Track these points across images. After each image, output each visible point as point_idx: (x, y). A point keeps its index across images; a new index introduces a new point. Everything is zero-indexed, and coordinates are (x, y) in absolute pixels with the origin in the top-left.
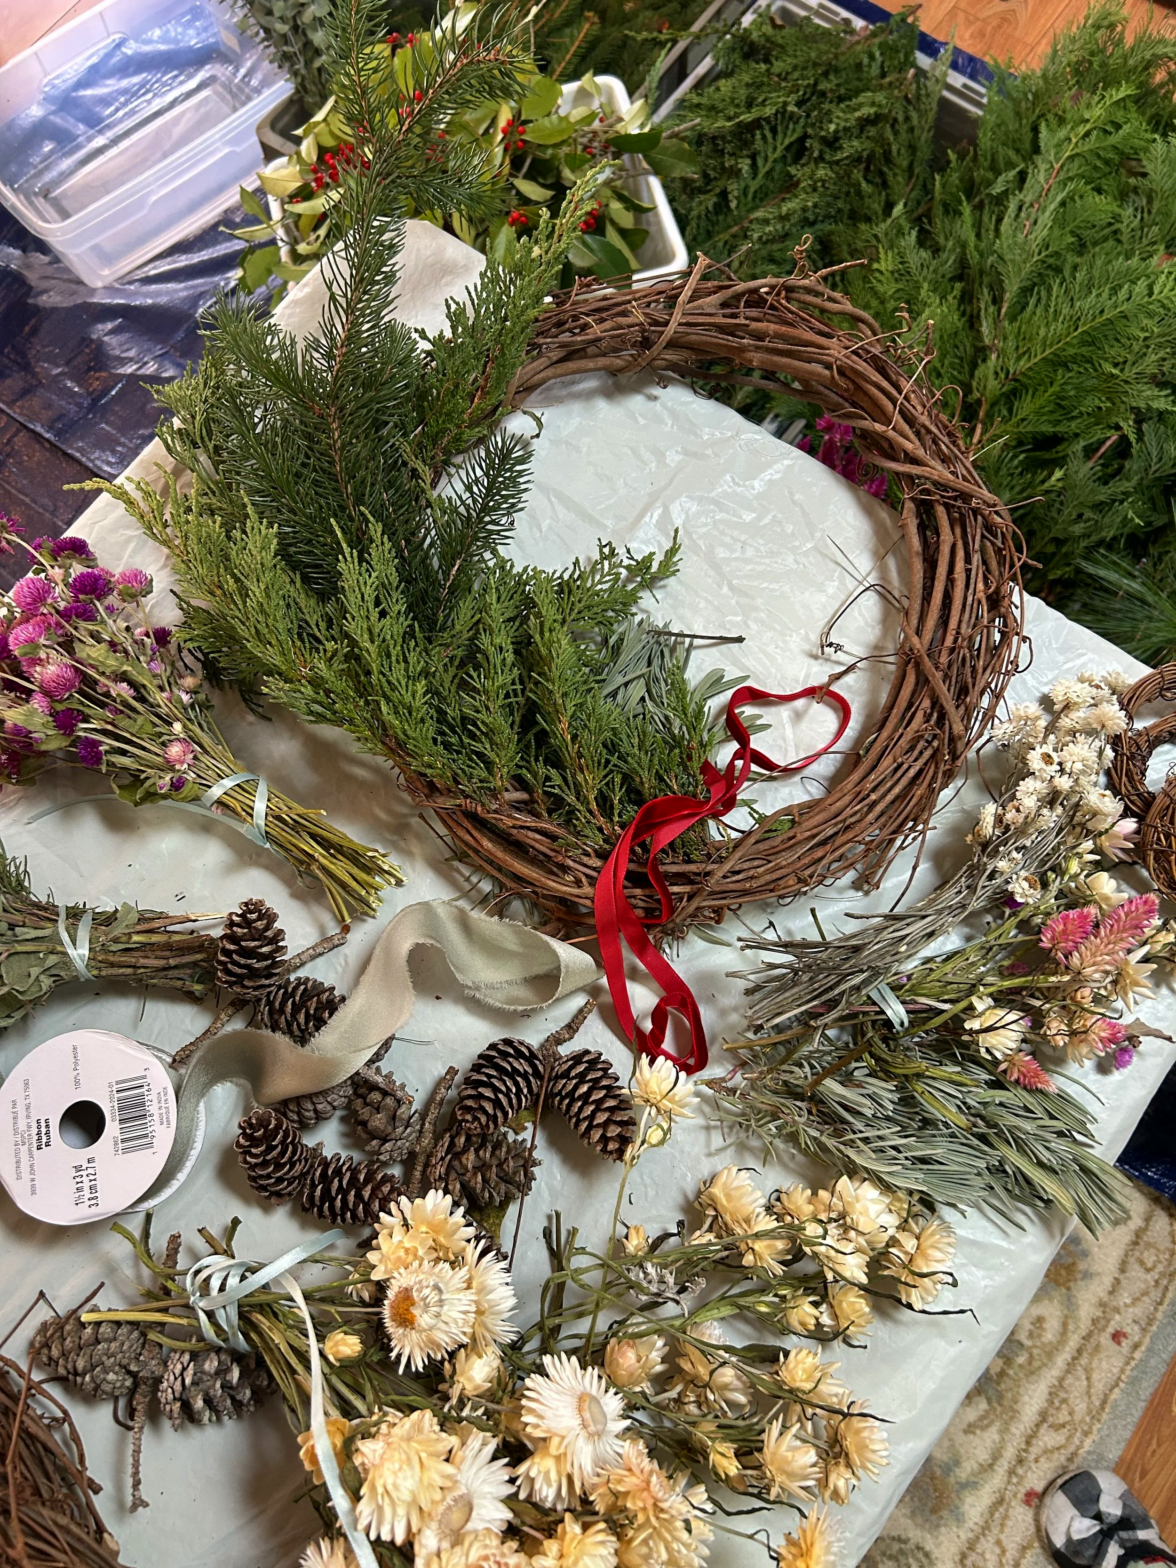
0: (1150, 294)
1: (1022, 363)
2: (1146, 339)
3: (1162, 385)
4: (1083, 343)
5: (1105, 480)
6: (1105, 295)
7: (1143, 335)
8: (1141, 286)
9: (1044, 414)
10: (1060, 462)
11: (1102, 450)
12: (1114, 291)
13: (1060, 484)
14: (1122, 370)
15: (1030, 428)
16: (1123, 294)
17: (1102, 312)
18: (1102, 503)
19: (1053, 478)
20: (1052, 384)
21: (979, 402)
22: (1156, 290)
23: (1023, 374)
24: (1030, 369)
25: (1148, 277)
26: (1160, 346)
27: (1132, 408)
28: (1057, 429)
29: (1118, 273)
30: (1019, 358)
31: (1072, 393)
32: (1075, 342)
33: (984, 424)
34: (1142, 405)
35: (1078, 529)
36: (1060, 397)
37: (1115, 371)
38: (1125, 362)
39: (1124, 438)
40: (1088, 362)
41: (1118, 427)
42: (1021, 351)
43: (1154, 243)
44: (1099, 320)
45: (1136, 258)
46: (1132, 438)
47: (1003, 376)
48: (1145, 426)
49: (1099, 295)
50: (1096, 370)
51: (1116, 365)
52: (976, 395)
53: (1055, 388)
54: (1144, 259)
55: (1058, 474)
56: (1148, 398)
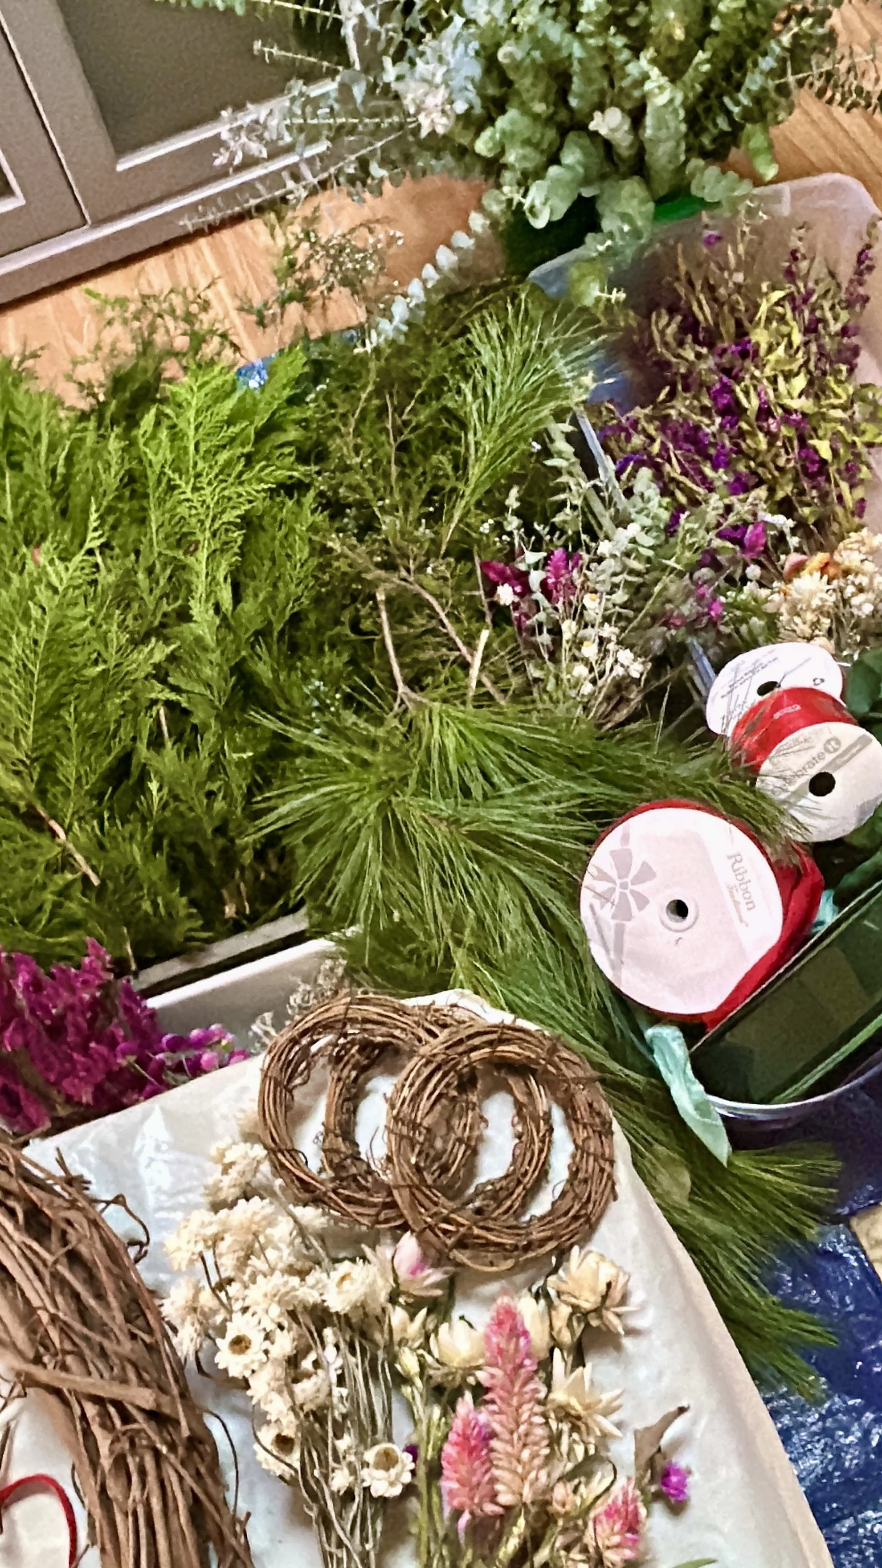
0: (55, 591)
1: (23, 742)
2: (93, 623)
3: (145, 639)
4: (52, 677)
5: (191, 749)
6: (24, 629)
7: (86, 623)
8: (43, 594)
9: (90, 756)
10: (144, 776)
11: (165, 728)
12: (26, 617)
13: (165, 790)
14: (105, 662)
15: (93, 778)
16: (35, 612)
17: (36, 642)
18: (212, 767)
19: (155, 793)
20: (68, 729)
21: (31, 807)
22: (55, 581)
23: (34, 750)
24: (35, 741)
25: (40, 581)
26: (108, 617)
27: (146, 678)
28: (113, 754)
29: (14, 602)
30: (17, 744)
31: (92, 716)
32: (43, 683)
33: (55, 817)
34: (149, 669)
35: (219, 805)
36: (84, 730)
37: (99, 668)
38: (99, 654)
39: (168, 704)
40: (73, 685)
41: (155, 702)
42: (12, 736)
43: (15, 553)
44: (40, 651)
45: (15, 577)
46: (173, 696)
47: (21, 768)
48: (171, 680)
49: (18, 635)
50: (86, 682)
51: (96, 663)
52: (22, 804)
53: (74, 728)
54: (21, 573)
55: (154, 786)
56: (146, 660)
